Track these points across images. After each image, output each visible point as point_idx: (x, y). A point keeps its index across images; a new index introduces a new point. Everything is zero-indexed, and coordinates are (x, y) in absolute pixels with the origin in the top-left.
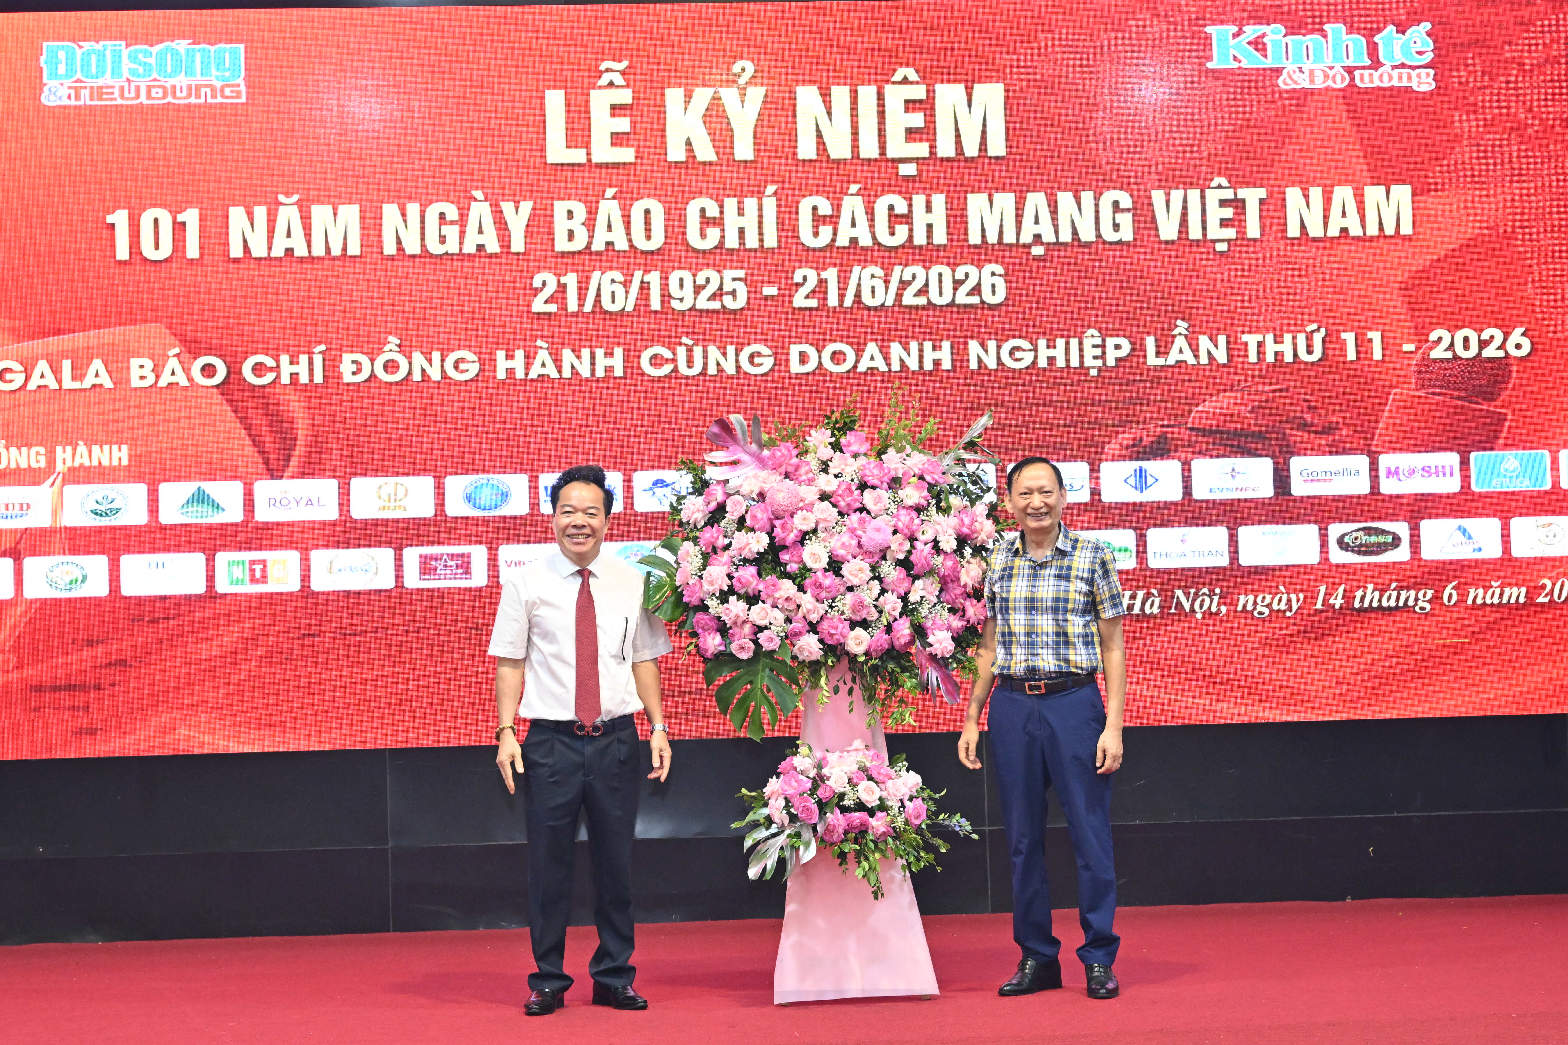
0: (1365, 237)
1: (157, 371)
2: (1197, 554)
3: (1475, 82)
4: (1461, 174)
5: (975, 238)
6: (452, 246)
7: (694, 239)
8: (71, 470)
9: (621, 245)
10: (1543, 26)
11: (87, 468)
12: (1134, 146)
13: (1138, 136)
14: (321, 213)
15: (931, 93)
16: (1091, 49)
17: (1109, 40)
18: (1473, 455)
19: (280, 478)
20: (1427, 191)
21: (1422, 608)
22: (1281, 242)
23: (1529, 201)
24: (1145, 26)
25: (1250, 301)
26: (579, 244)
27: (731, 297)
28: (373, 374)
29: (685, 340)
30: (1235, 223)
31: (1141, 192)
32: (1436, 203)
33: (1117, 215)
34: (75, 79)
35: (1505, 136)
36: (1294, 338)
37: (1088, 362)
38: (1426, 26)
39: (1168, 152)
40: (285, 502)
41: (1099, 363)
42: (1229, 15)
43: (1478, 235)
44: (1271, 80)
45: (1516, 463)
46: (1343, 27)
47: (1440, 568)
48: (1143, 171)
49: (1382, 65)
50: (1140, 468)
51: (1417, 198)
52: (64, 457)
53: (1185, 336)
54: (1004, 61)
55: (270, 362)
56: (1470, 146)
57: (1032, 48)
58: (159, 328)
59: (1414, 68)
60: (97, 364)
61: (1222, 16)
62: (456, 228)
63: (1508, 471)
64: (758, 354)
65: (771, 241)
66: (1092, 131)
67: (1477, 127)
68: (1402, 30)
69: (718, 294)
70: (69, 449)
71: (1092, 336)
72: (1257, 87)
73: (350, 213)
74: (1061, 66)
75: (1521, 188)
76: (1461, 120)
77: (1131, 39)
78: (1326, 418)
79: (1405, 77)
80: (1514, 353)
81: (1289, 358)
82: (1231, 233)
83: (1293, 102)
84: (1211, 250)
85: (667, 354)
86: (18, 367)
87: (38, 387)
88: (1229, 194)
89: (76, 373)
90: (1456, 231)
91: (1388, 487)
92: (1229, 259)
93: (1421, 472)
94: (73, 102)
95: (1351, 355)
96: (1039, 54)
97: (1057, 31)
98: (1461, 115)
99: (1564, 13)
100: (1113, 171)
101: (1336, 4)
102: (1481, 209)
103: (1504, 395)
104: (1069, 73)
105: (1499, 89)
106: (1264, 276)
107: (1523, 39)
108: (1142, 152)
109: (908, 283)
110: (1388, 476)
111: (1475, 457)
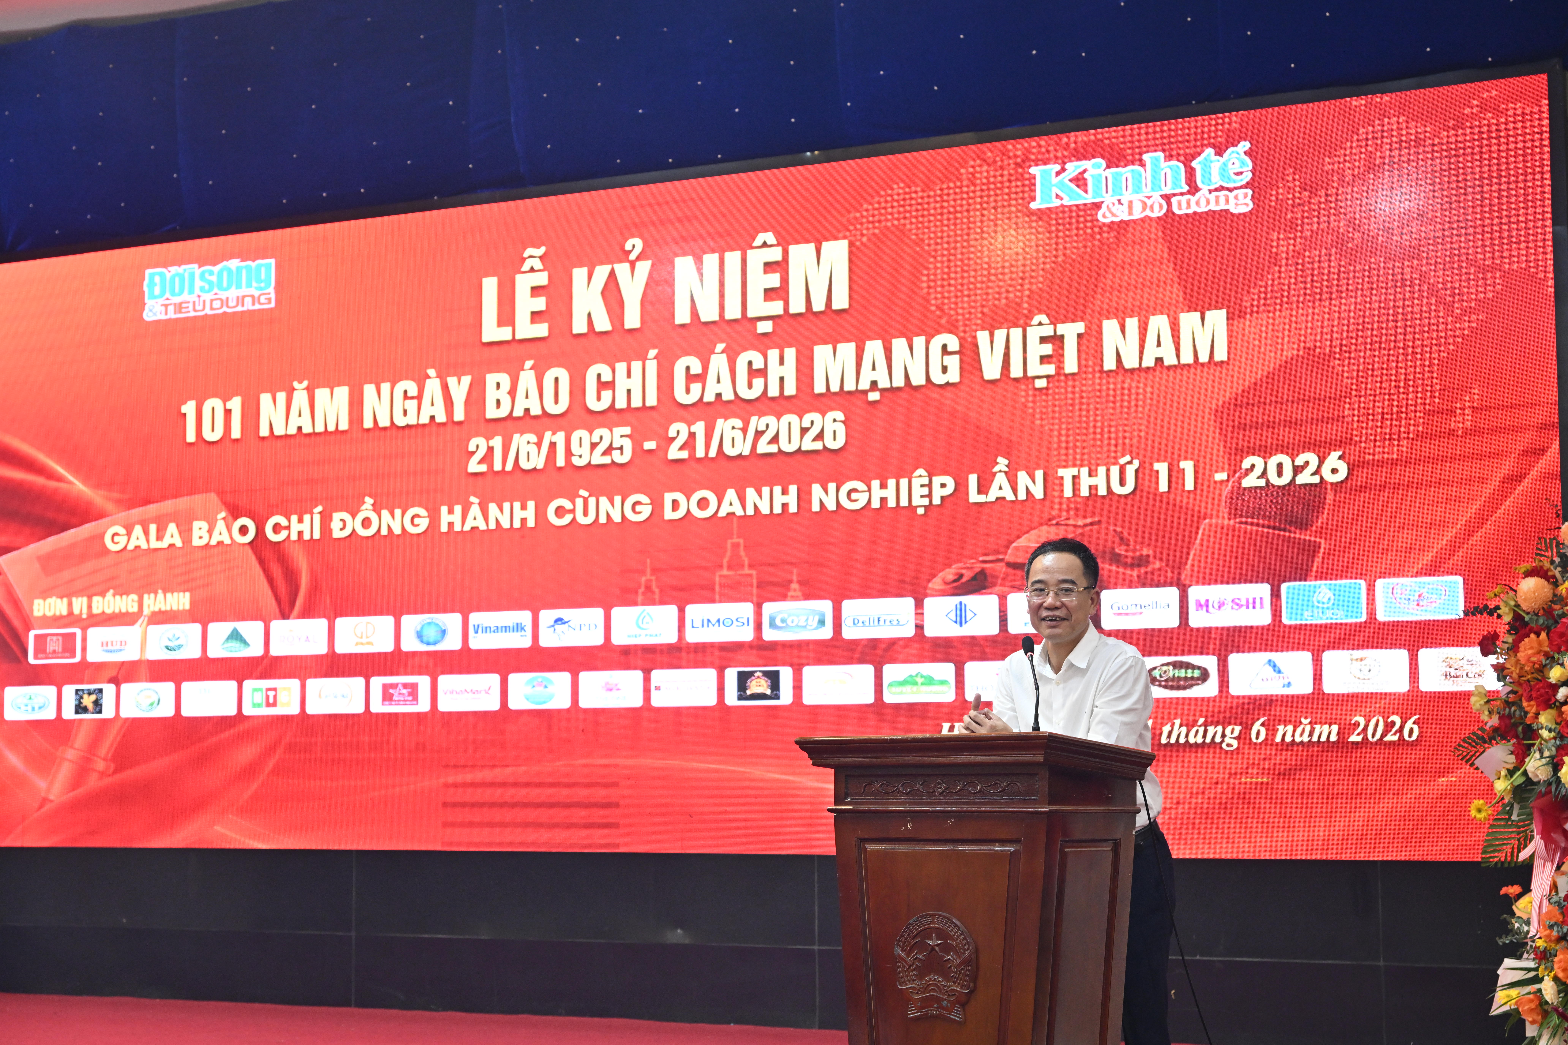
0: (1180, 366)
1: (210, 531)
3: (1294, 198)
4: (1278, 294)
5: (819, 388)
6: (412, 419)
7: (591, 402)
8: (154, 614)
9: (536, 410)
10: (1367, 133)
11: (162, 612)
12: (962, 291)
13: (966, 280)
14: (322, 396)
15: (786, 254)
16: (926, 200)
17: (941, 190)
18: (1285, 586)
19: (288, 618)
20: (1242, 314)
21: (1229, 745)
22: (1097, 375)
23: (1348, 318)
24: (975, 173)
25: (1067, 435)
26: (504, 411)
27: (619, 451)
28: (354, 530)
29: (583, 493)
30: (1054, 359)
31: (968, 334)
32: (1252, 326)
33: (945, 357)
34: (165, 298)
36: (1108, 471)
37: (916, 501)
38: (1245, 145)
39: (993, 293)
40: (290, 639)
41: (926, 502)
42: (1052, 154)
43: (1293, 357)
44: (1091, 215)
45: (1330, 594)
46: (1161, 155)
47: (1248, 703)
48: (970, 313)
49: (1199, 189)
50: (961, 603)
51: (1232, 322)
52: (149, 603)
53: (1005, 472)
54: (849, 218)
55: (284, 522)
56: (1288, 265)
57: (873, 204)
58: (213, 497)
59: (1231, 190)
60: (173, 528)
61: (1046, 156)
63: (1321, 602)
64: (639, 503)
65: (652, 400)
66: (925, 278)
68: (1220, 152)
69: (608, 451)
70: (152, 596)
71: (920, 476)
72: (1078, 222)
73: (342, 394)
74: (898, 219)
75: (1340, 305)
78: (1137, 550)
79: (1222, 200)
80: (1330, 478)
81: (1102, 491)
82: (1050, 369)
83: (1112, 235)
84: (1030, 387)
85: (568, 505)
86: (122, 531)
87: (136, 547)
88: (1048, 331)
89: (160, 534)
90: (1271, 354)
91: (1197, 620)
92: (1047, 394)
93: (1231, 604)
95: (1163, 487)
96: (880, 209)
97: (895, 186)
98: (1278, 234)
99: (1389, 117)
100: (943, 316)
101: (1155, 132)
102: (1298, 329)
103: (1319, 523)
104: (905, 224)
105: (1318, 203)
106: (1081, 410)
107: (1344, 149)
108: (969, 295)
109: (763, 432)
110: (1197, 610)
111: (1287, 589)
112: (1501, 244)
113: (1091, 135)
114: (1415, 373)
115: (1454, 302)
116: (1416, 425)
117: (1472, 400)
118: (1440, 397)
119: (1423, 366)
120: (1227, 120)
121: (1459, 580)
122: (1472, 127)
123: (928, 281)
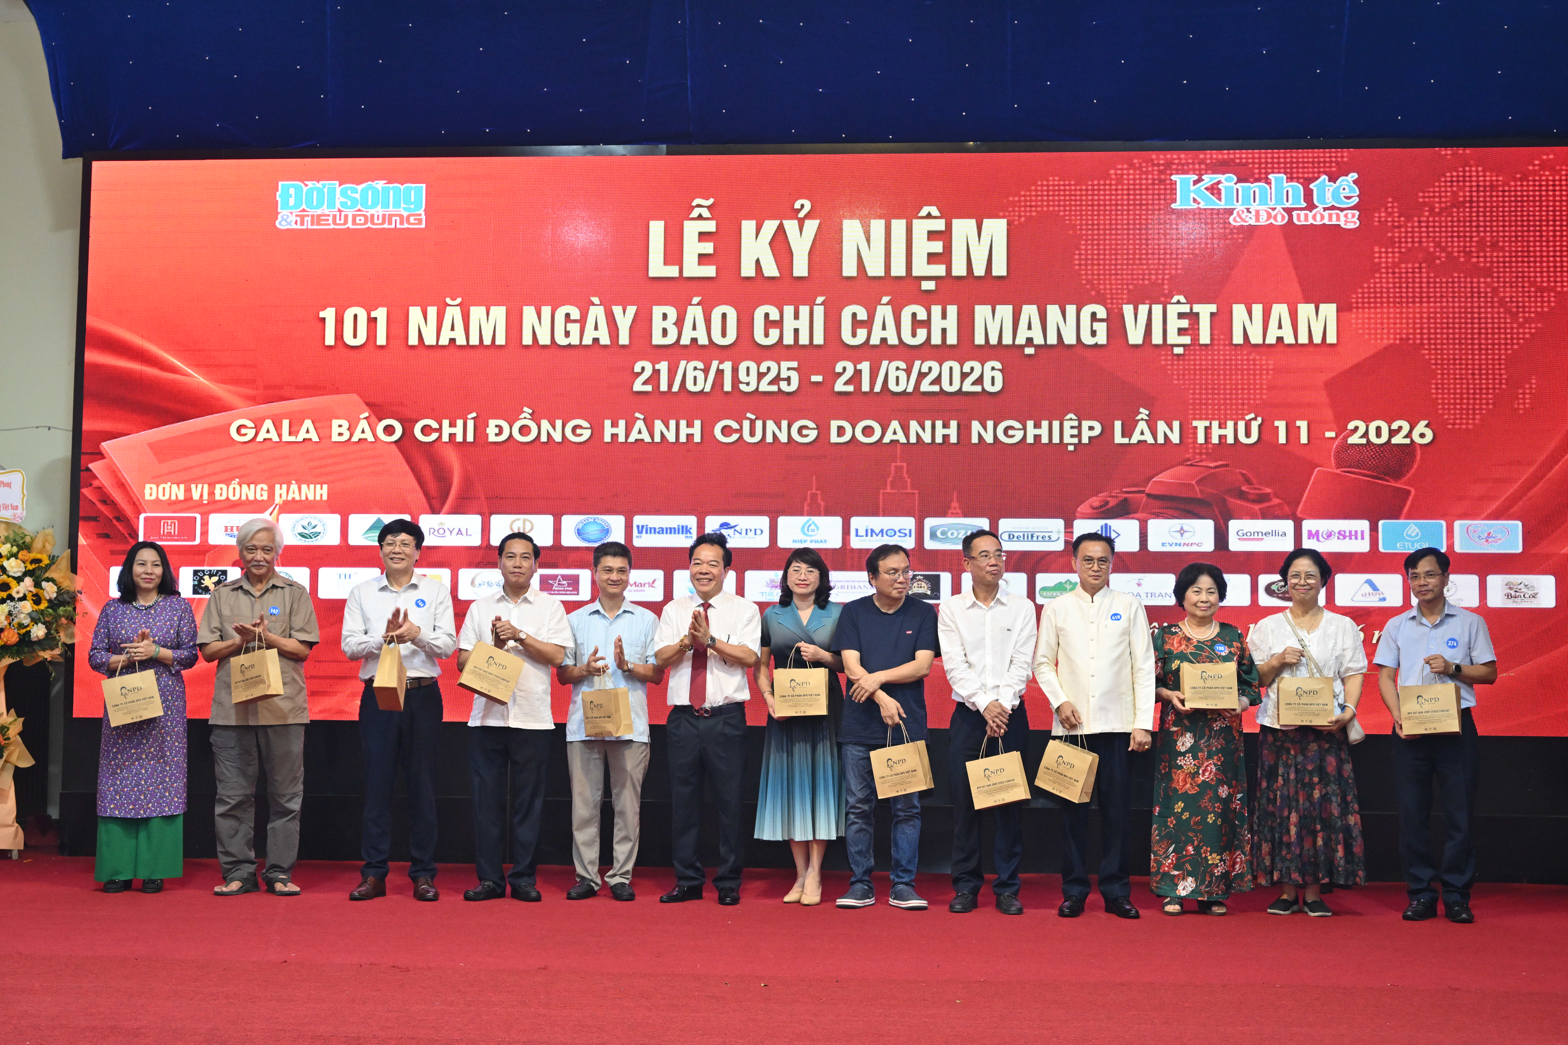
0: (1297, 345)
1: (352, 430)
2: (1149, 595)
3: (1393, 221)
4: (1379, 295)
5: (979, 340)
6: (574, 340)
7: (759, 337)
8: (286, 503)
9: (703, 340)
10: (1452, 176)
11: (297, 501)
12: (1110, 270)
13: (1113, 262)
14: (477, 313)
15: (949, 226)
16: (1078, 193)
17: (1093, 185)
18: (1381, 523)
19: (438, 513)
20: (1350, 309)
22: (1227, 348)
23: (1435, 318)
24: (1123, 174)
25: (1201, 394)
26: (671, 339)
27: (786, 382)
28: (511, 436)
29: (749, 415)
30: (1190, 332)
31: (1114, 306)
32: (1357, 318)
33: (1094, 324)
34: (301, 209)
35: (1417, 265)
36: (1236, 425)
37: (1067, 439)
38: (1354, 176)
39: (1138, 274)
40: (441, 531)
41: (1076, 440)
42: (1191, 166)
43: (1391, 345)
44: (1224, 219)
45: (1417, 530)
46: (1284, 177)
48: (1117, 289)
49: (1316, 207)
50: (1106, 525)
51: (1341, 314)
52: (281, 493)
53: (1146, 421)
54: (1008, 201)
55: (435, 425)
56: (1387, 273)
57: (1030, 191)
58: (355, 397)
59: (1342, 210)
60: (308, 423)
61: (1186, 167)
62: (578, 325)
63: (1409, 536)
64: (806, 427)
65: (819, 340)
66: (1077, 257)
67: (1393, 257)
68: (1333, 179)
69: (776, 380)
70: (284, 486)
71: (1071, 419)
72: (1212, 223)
73: (499, 313)
74: (1054, 206)
75: (1429, 308)
76: (1380, 252)
77: (1111, 185)
78: (1259, 489)
79: (1334, 217)
80: (1419, 441)
81: (1230, 440)
82: (1187, 340)
83: (1241, 236)
84: (1169, 353)
85: (735, 426)
86: (250, 424)
87: (265, 439)
88: (1186, 309)
89: (293, 429)
90: (1373, 341)
91: (1309, 544)
92: (1184, 360)
93: (1337, 535)
94: (299, 227)
95: (1282, 439)
96: (1037, 196)
97: (1051, 178)
98: (1380, 248)
99: (1470, 166)
100: (1092, 289)
101: (1279, 158)
102: (1395, 324)
103: (1409, 475)
104: (1059, 211)
105: (1413, 227)
106: (1213, 375)
107: (1434, 187)
108: (1116, 274)
109: (925, 375)
110: (1309, 538)
111: (1383, 525)
112: (1555, 272)
113: (1225, 155)
114: (1487, 364)
115: (1518, 313)
116: (1488, 404)
117: (1531, 388)
118: (1506, 384)
119: (1493, 359)
120: (1339, 155)
121: (1519, 524)
122: (1534, 181)
123: (1080, 259)
